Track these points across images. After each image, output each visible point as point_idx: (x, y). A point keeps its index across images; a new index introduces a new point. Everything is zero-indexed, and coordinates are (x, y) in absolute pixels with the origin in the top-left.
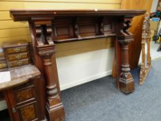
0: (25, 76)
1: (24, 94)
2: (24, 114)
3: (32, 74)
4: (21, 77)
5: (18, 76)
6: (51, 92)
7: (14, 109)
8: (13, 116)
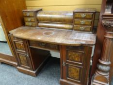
0: (79, 40)
1: (74, 55)
2: (70, 71)
3: (86, 41)
4: (76, 40)
5: (75, 38)
6: (100, 67)
7: (64, 63)
8: (63, 68)
